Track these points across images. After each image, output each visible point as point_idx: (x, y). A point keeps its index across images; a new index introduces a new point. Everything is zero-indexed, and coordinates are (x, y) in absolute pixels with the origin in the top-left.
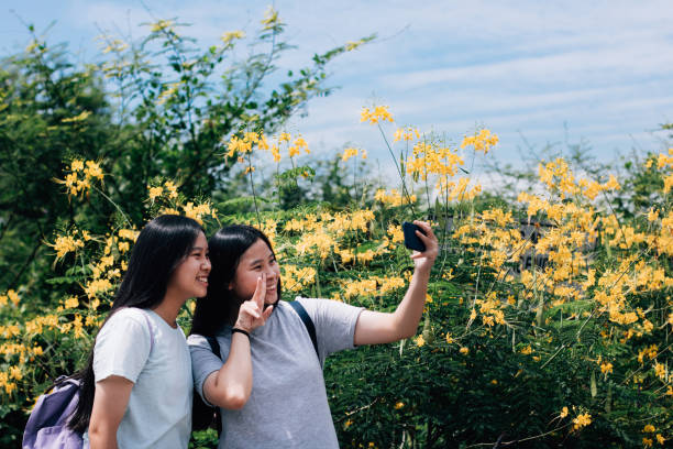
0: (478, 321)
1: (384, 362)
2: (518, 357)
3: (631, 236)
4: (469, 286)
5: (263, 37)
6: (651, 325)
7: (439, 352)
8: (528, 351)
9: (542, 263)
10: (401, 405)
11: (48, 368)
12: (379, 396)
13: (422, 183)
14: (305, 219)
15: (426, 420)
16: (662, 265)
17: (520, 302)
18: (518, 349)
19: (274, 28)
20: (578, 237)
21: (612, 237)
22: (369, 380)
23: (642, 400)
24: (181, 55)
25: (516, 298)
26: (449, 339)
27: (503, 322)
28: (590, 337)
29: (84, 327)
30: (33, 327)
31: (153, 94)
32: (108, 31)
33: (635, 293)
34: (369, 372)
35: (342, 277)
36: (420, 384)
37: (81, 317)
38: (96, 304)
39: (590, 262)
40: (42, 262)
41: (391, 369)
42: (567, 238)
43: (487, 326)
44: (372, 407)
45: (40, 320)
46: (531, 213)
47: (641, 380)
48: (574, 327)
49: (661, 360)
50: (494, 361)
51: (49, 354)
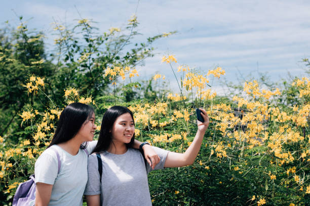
0: (214, 155)
1: (171, 173)
2: (232, 171)
3: (285, 117)
4: (210, 138)
5: (128, 28)
6: (293, 158)
7: (196, 169)
8: (237, 169)
9: (244, 128)
10: (178, 192)
11: (15, 172)
12: (168, 188)
13: (190, 91)
14: (136, 106)
15: (189, 200)
16: (299, 130)
17: (234, 146)
18: (232, 168)
19: (134, 24)
20: (260, 117)
21: (277, 117)
22: (163, 181)
23: (288, 192)
24: (90, 35)
25: (232, 145)
26: (201, 163)
27: (226, 156)
28: (266, 163)
29: (33, 154)
30: (9, 154)
31: (73, 50)
32: (57, 21)
33: (286, 143)
34: (163, 177)
35: (152, 133)
36: (187, 183)
37: (31, 150)
38: (38, 143)
39: (266, 129)
40: (15, 124)
41: (174, 176)
42: (255, 117)
43: (218, 157)
44: (165, 193)
45: (12, 150)
46: (239, 106)
47: (288, 183)
48: (258, 159)
49: (297, 174)
50: (221, 173)
51: (16, 166)
